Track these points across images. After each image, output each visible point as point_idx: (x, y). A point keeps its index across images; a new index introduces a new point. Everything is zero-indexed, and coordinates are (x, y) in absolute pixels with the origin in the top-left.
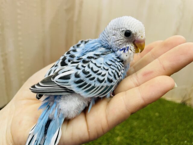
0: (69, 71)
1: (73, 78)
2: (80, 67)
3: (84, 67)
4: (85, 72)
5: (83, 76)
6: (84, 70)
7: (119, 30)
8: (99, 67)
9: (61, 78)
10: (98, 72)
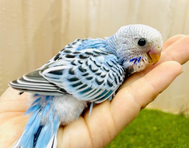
0: (62, 65)
1: (66, 75)
2: (76, 62)
3: (81, 63)
4: (81, 70)
5: (78, 74)
6: (81, 66)
7: (132, 38)
8: (99, 66)
9: (51, 72)
10: (97, 72)
